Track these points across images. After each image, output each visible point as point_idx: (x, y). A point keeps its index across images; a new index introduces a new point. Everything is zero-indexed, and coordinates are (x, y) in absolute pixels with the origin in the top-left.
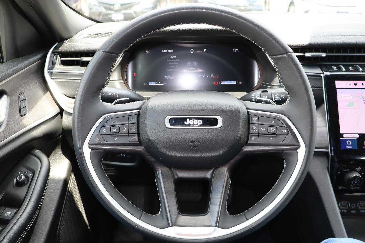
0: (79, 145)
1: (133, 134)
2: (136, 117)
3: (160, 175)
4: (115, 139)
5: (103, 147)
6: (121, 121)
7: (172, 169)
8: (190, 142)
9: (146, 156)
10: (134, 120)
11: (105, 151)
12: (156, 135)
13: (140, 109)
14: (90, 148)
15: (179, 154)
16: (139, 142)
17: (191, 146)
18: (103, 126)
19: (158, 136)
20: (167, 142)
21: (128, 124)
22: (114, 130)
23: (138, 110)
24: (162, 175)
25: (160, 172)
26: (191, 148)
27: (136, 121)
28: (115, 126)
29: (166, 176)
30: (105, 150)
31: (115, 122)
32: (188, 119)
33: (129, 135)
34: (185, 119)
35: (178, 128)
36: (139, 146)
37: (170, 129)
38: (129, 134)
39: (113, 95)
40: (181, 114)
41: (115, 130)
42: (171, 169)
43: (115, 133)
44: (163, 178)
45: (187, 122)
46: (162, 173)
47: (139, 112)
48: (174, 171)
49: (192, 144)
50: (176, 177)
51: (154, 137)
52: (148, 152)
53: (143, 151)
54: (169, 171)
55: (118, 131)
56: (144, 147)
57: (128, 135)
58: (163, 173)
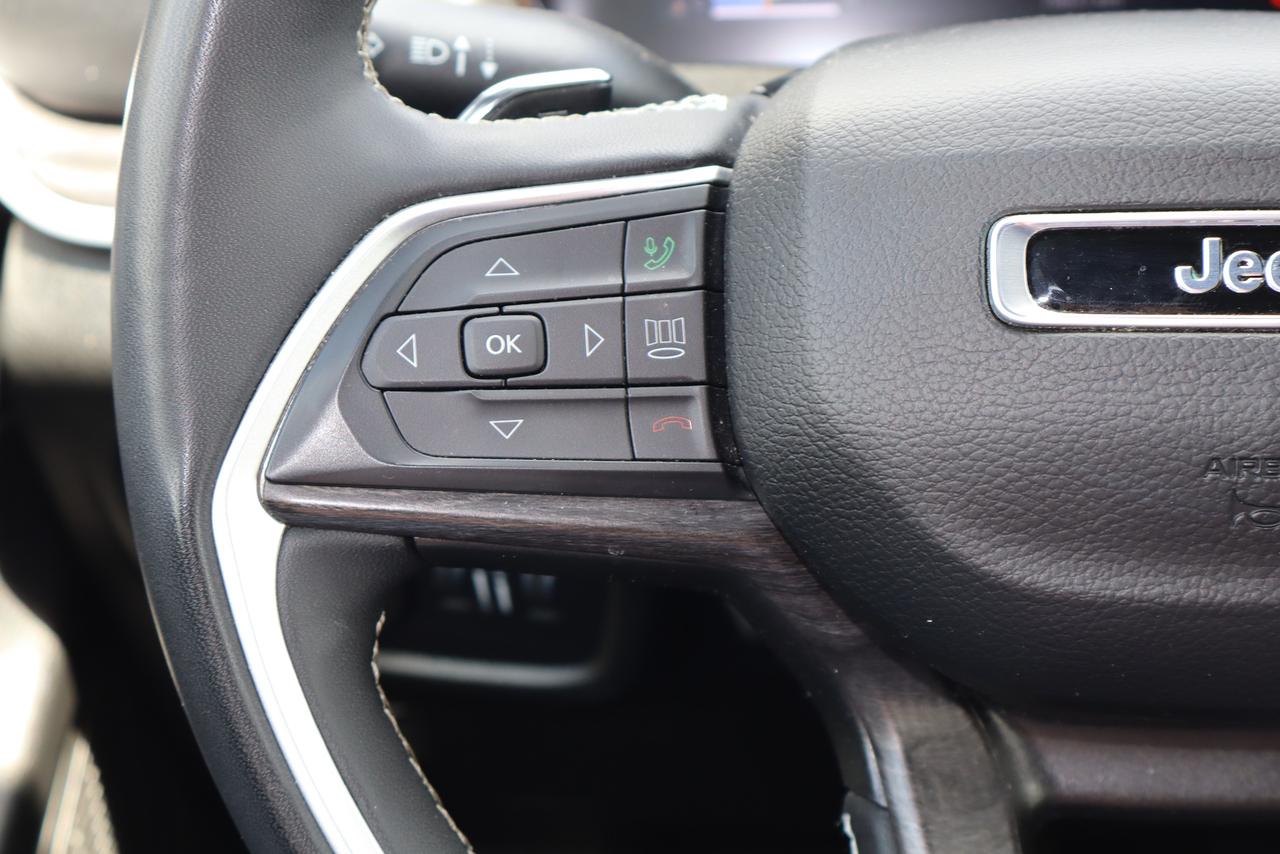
0: (174, 481)
1: (665, 389)
2: (692, 230)
3: (898, 772)
4: (507, 428)
5: (392, 500)
6: (559, 269)
7: (997, 720)
8: (1235, 463)
9: (776, 599)
10: (675, 261)
11: (408, 538)
12: (900, 396)
13: (718, 158)
14: (273, 508)
15: (1113, 582)
16: (717, 467)
17: (1236, 501)
18: (397, 313)
19: (919, 405)
20: (1008, 467)
21: (623, 294)
22: (496, 345)
23: (711, 173)
24: (918, 774)
25: (894, 746)
26: (1239, 517)
27: (688, 270)
28: (501, 313)
29: (951, 780)
30: (407, 532)
31: (502, 277)
32: (1209, 245)
33: (626, 401)
34: (1184, 245)
35: (1109, 329)
36: (721, 504)
37: (1030, 337)
38: (633, 392)
39: (452, 61)
40: (1141, 195)
41: (501, 345)
42: (987, 721)
43: (503, 378)
44: (925, 803)
45: (1199, 270)
46: (910, 761)
47: (718, 189)
48: (1011, 737)
49: (1248, 484)
50: (1033, 791)
51: (885, 418)
52: (802, 561)
53: (756, 551)
54: (974, 736)
55: (530, 362)
56: (762, 516)
57: (619, 393)
58: (922, 753)
